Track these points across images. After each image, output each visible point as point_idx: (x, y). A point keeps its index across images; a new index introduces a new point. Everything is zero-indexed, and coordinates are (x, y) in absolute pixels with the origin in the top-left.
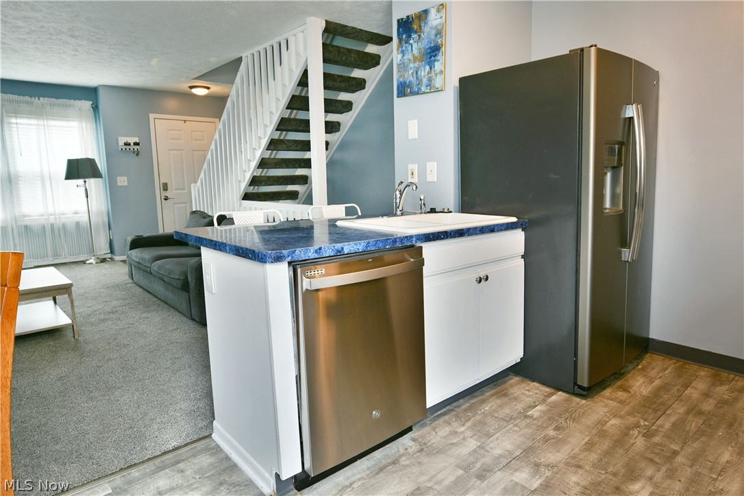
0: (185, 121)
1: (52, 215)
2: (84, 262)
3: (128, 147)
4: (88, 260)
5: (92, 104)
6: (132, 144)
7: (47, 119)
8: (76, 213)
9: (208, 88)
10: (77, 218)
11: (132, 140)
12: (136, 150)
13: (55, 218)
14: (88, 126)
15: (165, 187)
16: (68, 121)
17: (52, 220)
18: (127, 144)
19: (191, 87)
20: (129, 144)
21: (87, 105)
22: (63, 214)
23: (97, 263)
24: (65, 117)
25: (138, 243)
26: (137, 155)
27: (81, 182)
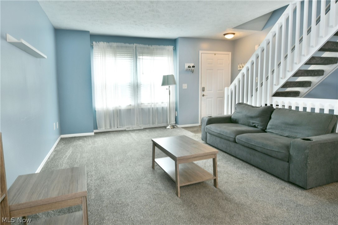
0: (215, 54)
1: (153, 103)
2: (165, 127)
3: (189, 68)
4: (167, 126)
5: (173, 47)
6: (191, 67)
7: (155, 56)
8: (162, 103)
9: (234, 34)
10: (163, 105)
11: (191, 65)
12: (192, 70)
13: (154, 105)
14: (171, 59)
15: (203, 90)
16: (163, 57)
17: (153, 106)
18: (189, 67)
19: (225, 35)
20: (190, 67)
21: (171, 48)
22: (157, 103)
23: (171, 128)
24: (162, 55)
25: (212, 121)
26: (193, 72)
27: (167, 87)
